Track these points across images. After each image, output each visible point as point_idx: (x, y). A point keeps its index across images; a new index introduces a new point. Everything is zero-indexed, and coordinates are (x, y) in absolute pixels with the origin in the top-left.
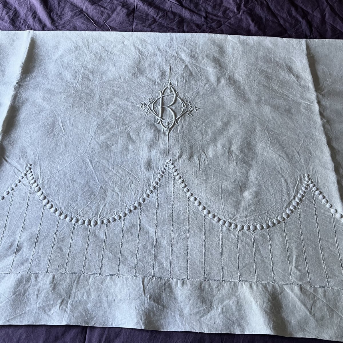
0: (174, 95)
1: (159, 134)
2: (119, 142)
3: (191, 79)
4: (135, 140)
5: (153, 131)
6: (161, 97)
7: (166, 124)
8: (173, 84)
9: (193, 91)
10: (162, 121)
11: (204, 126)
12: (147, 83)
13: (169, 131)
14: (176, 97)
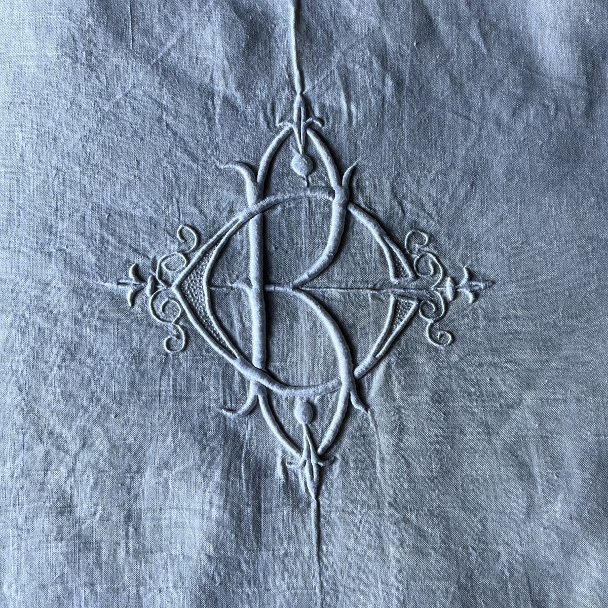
0: (331, 192)
1: (256, 497)
2: (13, 569)
3: (431, 66)
4: (106, 555)
5: (216, 477)
6: (251, 215)
7: (299, 415)
8: (322, 107)
9: (449, 159)
10: (268, 396)
11: (535, 413)
12: (160, 105)
13: (322, 473)
14: (345, 206)
